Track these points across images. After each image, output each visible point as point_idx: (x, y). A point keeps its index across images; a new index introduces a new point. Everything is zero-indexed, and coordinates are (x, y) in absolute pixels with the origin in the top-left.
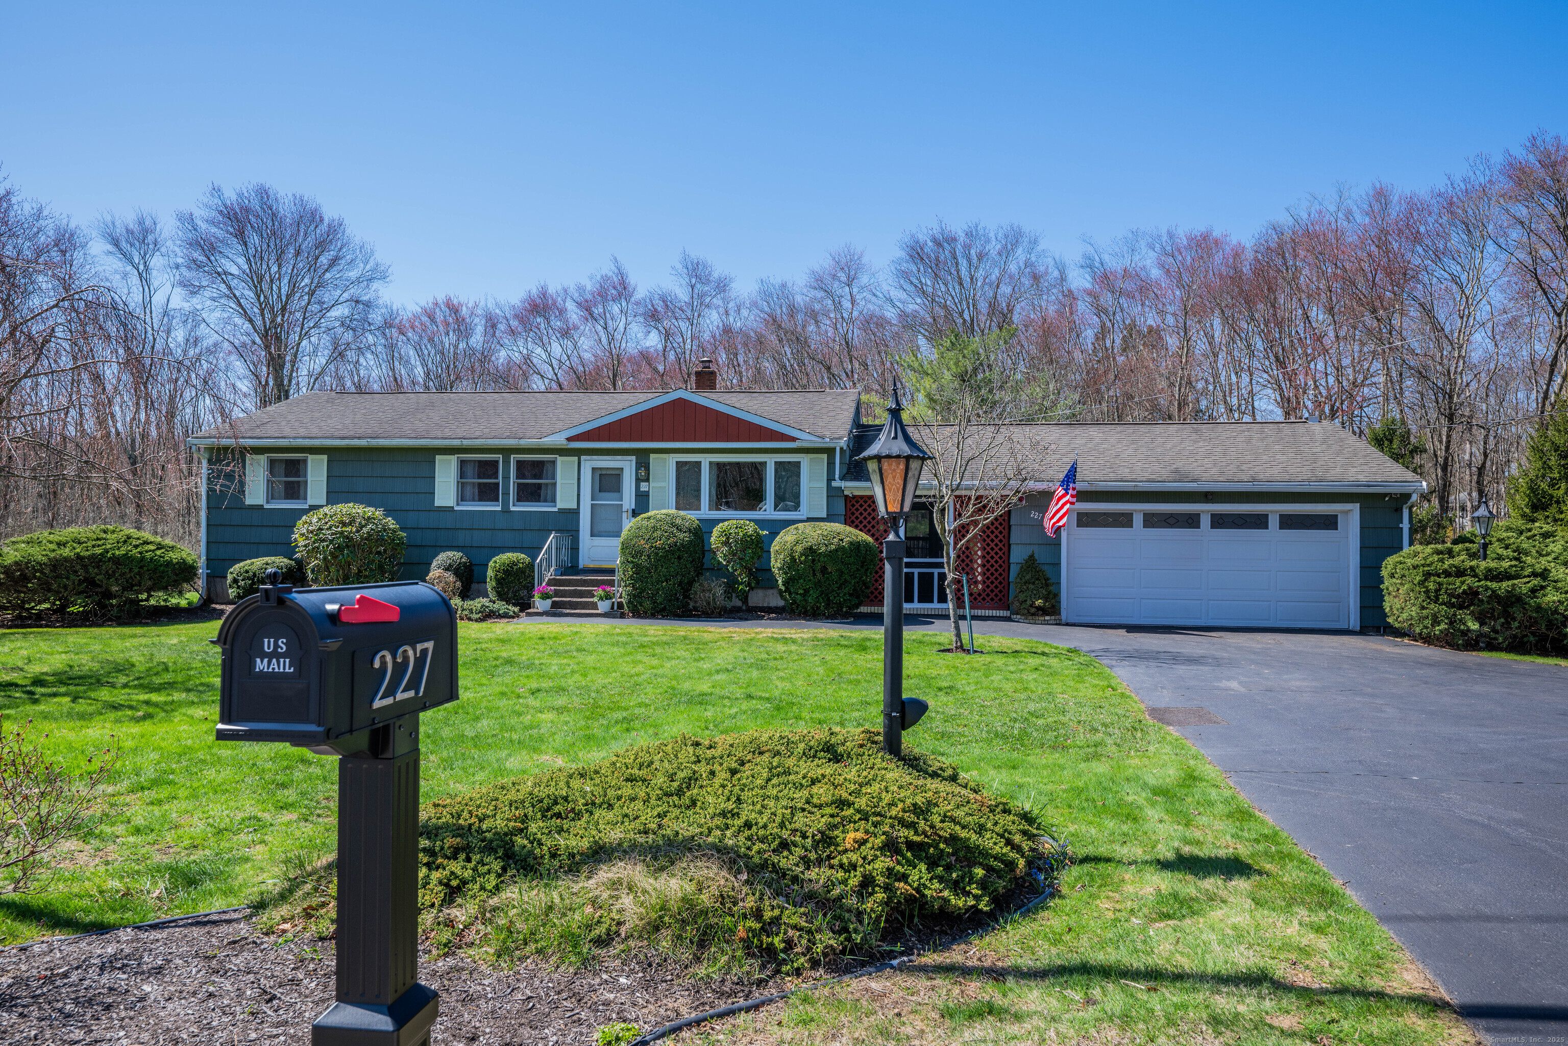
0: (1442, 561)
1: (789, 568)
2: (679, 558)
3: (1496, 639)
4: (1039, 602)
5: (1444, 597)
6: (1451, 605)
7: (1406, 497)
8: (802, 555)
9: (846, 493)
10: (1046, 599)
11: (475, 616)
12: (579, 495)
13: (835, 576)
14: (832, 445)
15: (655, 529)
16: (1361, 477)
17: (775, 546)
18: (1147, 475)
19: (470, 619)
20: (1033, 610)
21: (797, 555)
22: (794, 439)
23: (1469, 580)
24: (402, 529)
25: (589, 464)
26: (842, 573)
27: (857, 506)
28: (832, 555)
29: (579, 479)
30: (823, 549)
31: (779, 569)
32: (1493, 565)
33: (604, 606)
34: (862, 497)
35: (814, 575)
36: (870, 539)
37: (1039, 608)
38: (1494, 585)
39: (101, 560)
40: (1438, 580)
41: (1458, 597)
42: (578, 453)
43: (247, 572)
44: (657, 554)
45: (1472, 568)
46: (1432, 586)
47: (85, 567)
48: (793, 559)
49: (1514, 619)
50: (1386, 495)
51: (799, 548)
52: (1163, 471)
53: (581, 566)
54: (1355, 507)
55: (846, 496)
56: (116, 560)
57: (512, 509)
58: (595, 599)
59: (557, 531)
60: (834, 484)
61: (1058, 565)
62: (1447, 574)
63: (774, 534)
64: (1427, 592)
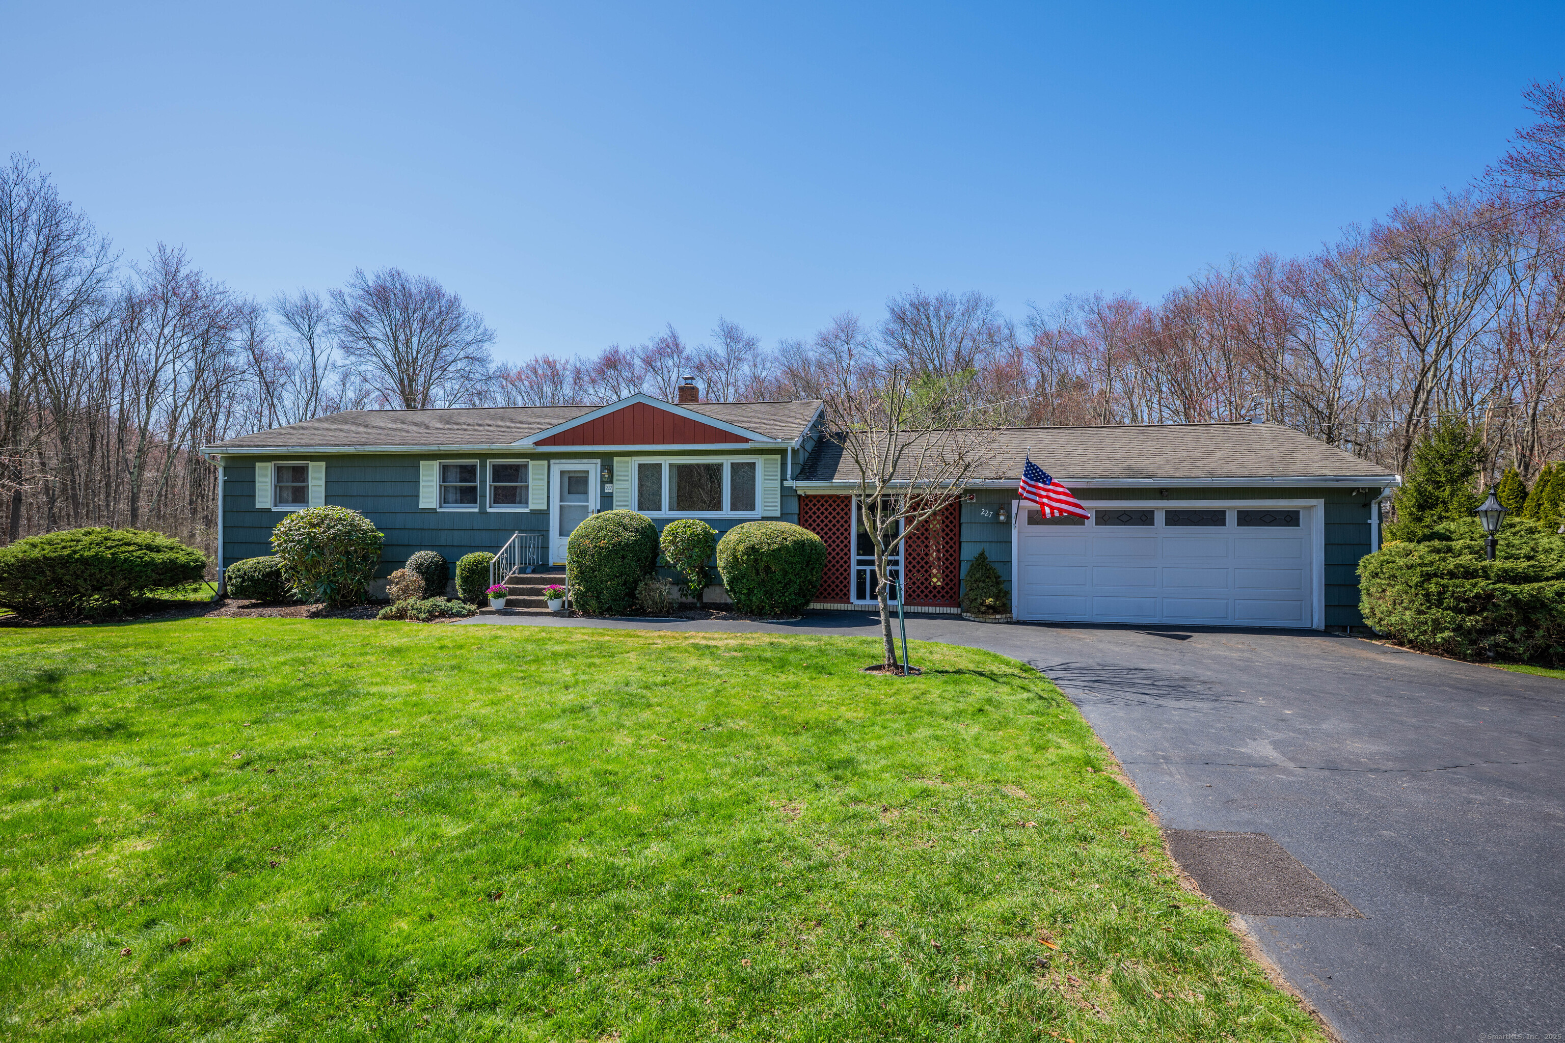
0: (1444, 560)
1: (732, 567)
2: (623, 558)
3: (1513, 649)
4: (989, 601)
5: (1449, 601)
6: (1457, 610)
7: (1375, 492)
8: (744, 554)
9: (799, 492)
10: (997, 597)
11: (423, 616)
12: (548, 497)
13: (779, 576)
14: (783, 446)
15: (601, 528)
16: (1326, 472)
17: (720, 546)
18: (1099, 472)
19: (418, 619)
20: (983, 609)
21: (739, 554)
22: (747, 440)
23: (1483, 583)
24: (379, 529)
25: (557, 467)
26: (786, 573)
27: (811, 505)
28: (775, 554)
29: (549, 482)
30: (766, 548)
31: (724, 568)
32: (1508, 564)
33: (554, 605)
34: (815, 496)
35: (758, 574)
36: (817, 538)
37: (989, 607)
38: (1512, 588)
39: (67, 562)
40: (1443, 582)
41: (1466, 601)
42: (548, 457)
43: (239, 570)
44: (600, 554)
45: (1483, 568)
46: (1433, 588)
47: (52, 568)
48: (735, 557)
49: (1538, 628)
50: (1353, 489)
51: (741, 548)
52: (1116, 469)
53: (551, 564)
54: (1319, 504)
55: (800, 496)
56: (84, 561)
57: (489, 510)
58: (545, 598)
59: (521, 531)
60: (786, 484)
61: (1009, 562)
62: (1452, 575)
63: (722, 533)
64: (1427, 595)
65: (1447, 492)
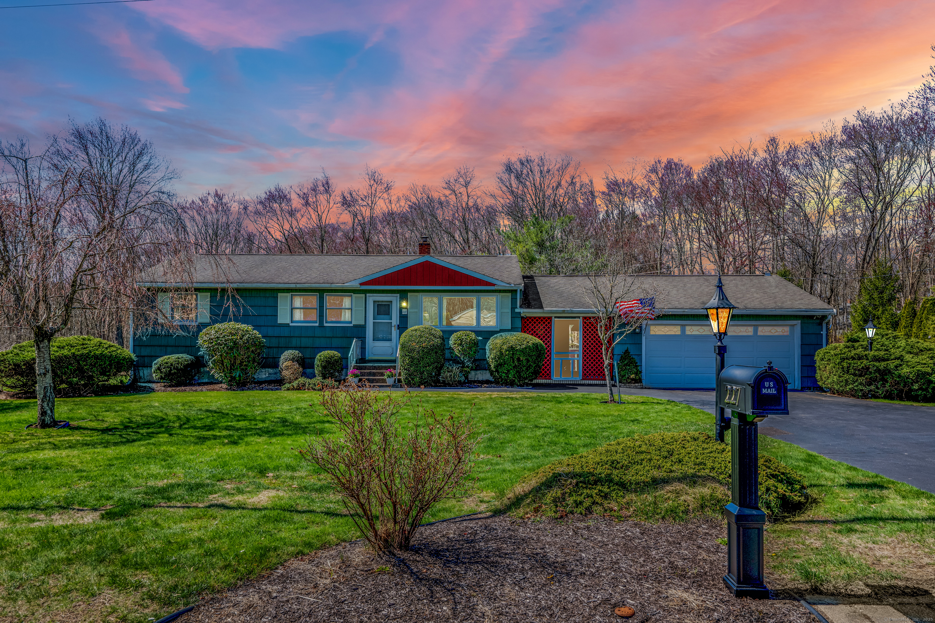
0: (850, 351)
1: (499, 358)
2: (436, 353)
3: (877, 392)
4: (633, 376)
5: (852, 371)
6: (854, 375)
7: (824, 317)
8: (506, 351)
9: (522, 315)
10: (636, 374)
11: (317, 388)
12: (365, 317)
13: (525, 362)
14: (515, 288)
15: (421, 336)
16: (801, 307)
17: (489, 346)
18: (687, 305)
19: (314, 389)
20: (629, 381)
21: (503, 351)
22: (494, 285)
23: (865, 362)
24: (263, 337)
25: (372, 299)
26: (528, 361)
27: (528, 322)
28: (522, 351)
29: (366, 307)
30: (519, 347)
31: (492, 359)
32: (876, 353)
33: (390, 381)
34: (530, 318)
35: (513, 362)
36: (538, 340)
37: (633, 379)
38: (877, 364)
39: (87, 357)
40: (849, 362)
41: (859, 370)
42: (365, 292)
44: (423, 351)
45: (866, 355)
46: (845, 365)
47: (78, 362)
48: (502, 354)
49: (887, 382)
50: (814, 316)
51: (505, 347)
52: (696, 303)
53: (367, 359)
54: (799, 322)
55: (522, 318)
56: (96, 357)
57: (326, 325)
58: (385, 377)
59: (357, 338)
60: (517, 310)
61: (640, 355)
62: (853, 358)
63: (487, 339)
64: (843, 368)
65: (880, 312)
